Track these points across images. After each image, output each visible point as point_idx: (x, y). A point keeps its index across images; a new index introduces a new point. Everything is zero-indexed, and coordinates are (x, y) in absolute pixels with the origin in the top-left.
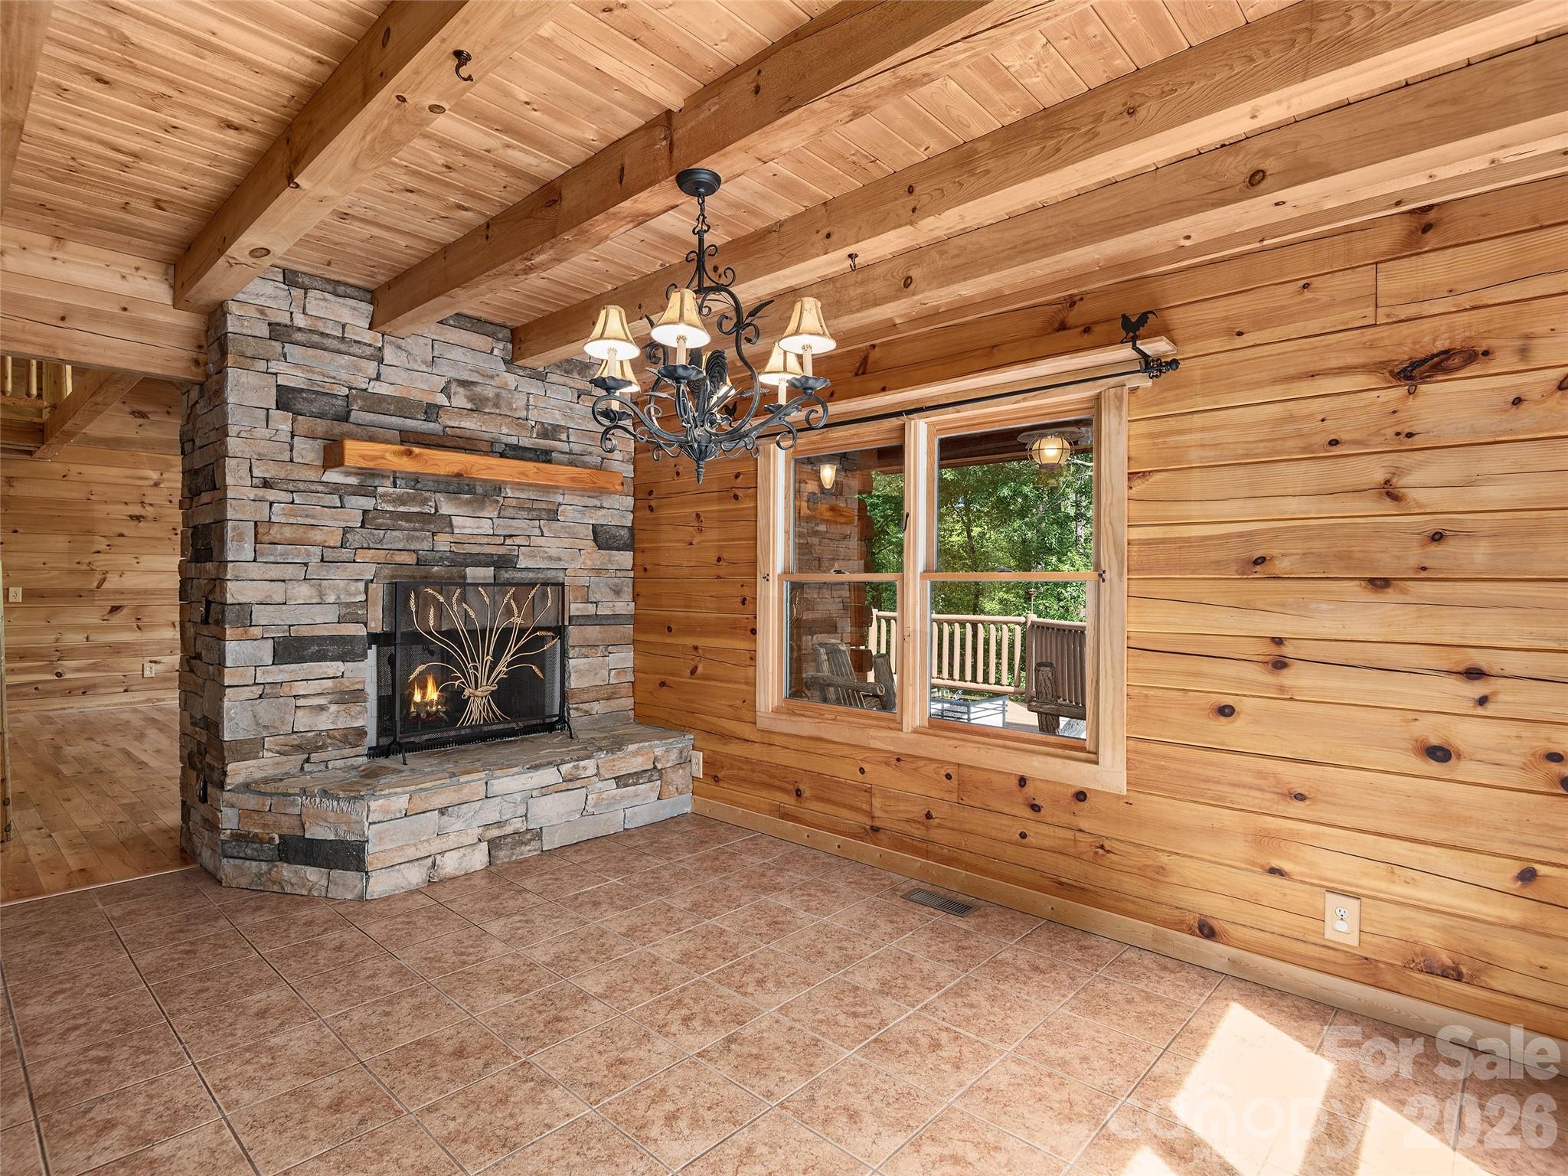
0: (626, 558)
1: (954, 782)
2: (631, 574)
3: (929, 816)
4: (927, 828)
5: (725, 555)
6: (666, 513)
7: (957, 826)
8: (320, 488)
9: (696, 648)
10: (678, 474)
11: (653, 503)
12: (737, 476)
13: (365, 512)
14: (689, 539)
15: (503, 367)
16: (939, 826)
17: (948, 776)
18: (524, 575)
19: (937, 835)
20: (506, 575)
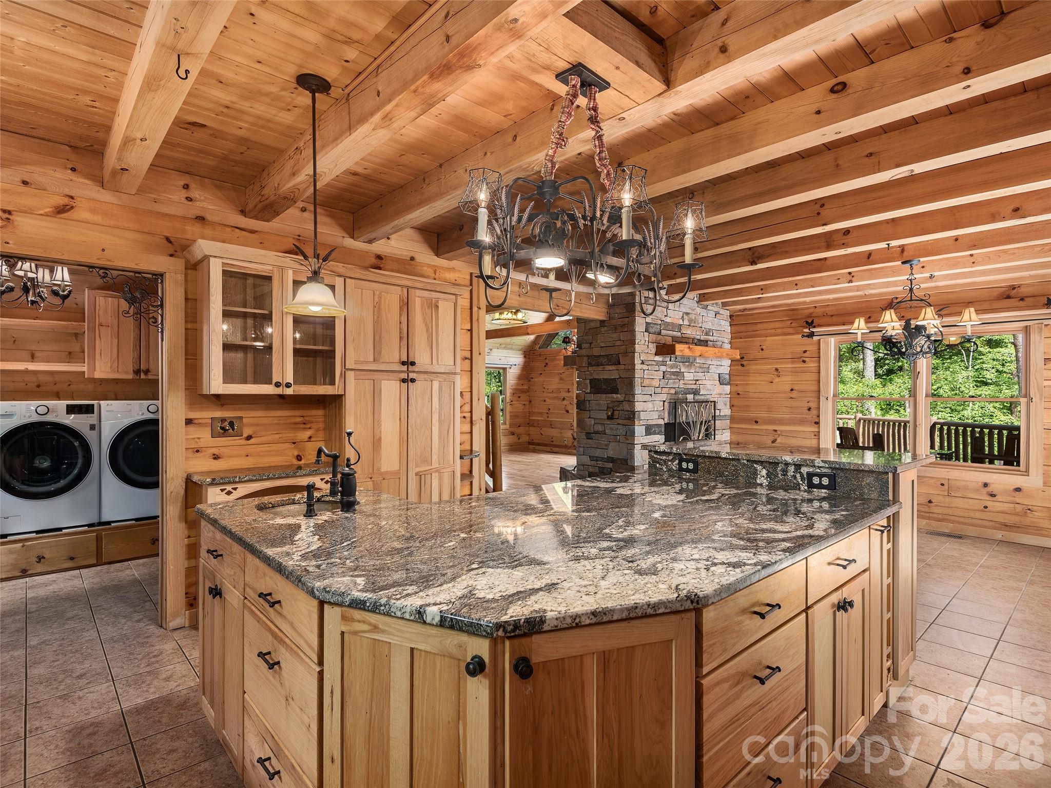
0: (727, 388)
1: (946, 487)
2: (729, 396)
3: (930, 502)
4: (929, 507)
5: (795, 388)
6: (753, 367)
7: (947, 505)
8: (654, 363)
9: (776, 431)
10: (762, 350)
11: (744, 363)
12: (805, 352)
13: (664, 372)
14: (771, 380)
15: (696, 305)
16: (936, 506)
17: (942, 485)
18: (702, 397)
19: (936, 510)
20: (697, 397)
